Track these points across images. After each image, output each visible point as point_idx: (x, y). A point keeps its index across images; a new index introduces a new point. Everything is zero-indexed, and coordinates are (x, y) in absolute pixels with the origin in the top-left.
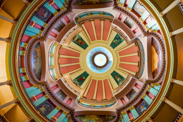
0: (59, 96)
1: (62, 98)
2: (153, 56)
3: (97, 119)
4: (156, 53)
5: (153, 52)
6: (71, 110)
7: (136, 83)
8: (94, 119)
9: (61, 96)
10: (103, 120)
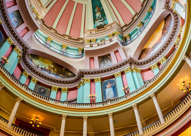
0: (12, 19)
1: (16, 23)
2: (156, 32)
3: (52, 66)
4: (162, 32)
5: (159, 28)
6: (25, 48)
7: (118, 50)
8: (48, 65)
9: (16, 20)
10: (58, 70)
